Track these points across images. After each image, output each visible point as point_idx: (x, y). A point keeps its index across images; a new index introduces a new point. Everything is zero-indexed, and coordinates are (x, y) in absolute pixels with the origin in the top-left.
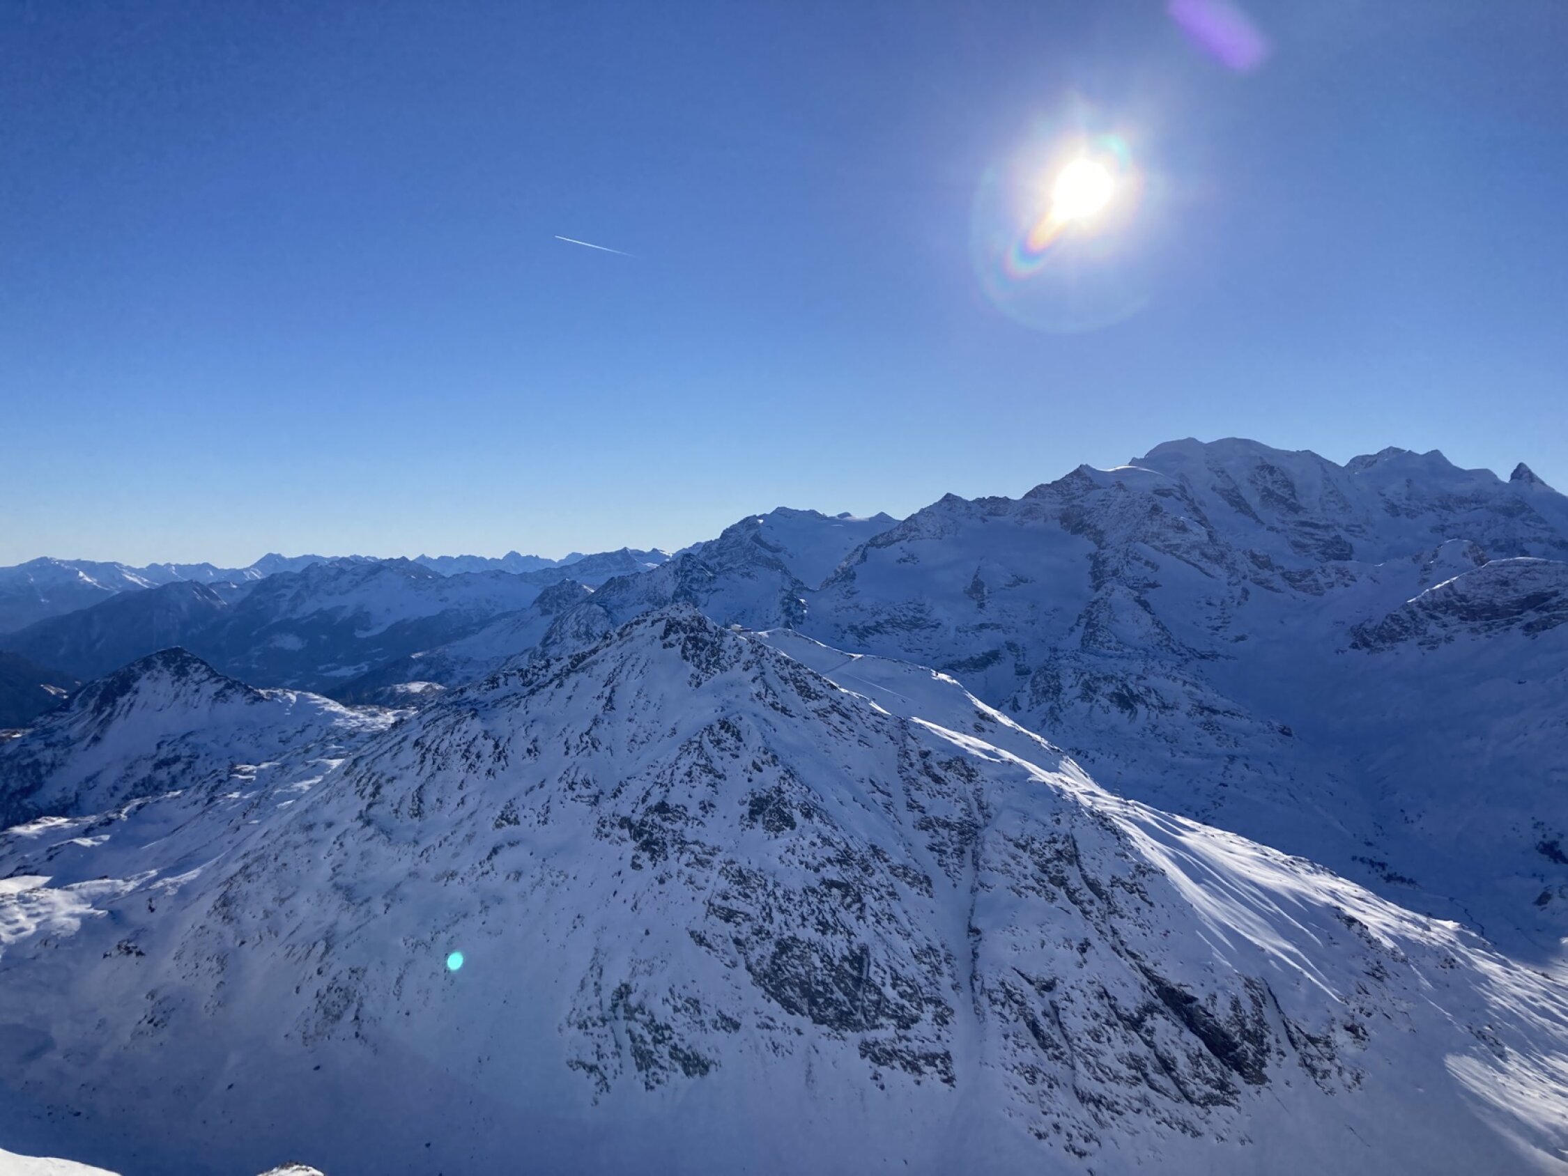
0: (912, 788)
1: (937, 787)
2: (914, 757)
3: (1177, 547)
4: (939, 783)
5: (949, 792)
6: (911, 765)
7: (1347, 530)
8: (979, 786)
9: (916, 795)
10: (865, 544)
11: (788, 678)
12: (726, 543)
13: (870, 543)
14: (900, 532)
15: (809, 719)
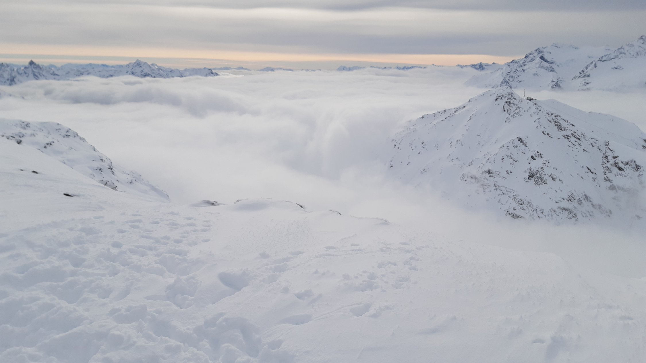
0: (607, 172)
1: (620, 172)
2: (610, 158)
4: (621, 170)
5: (625, 175)
6: (608, 162)
8: (641, 173)
9: (608, 175)
10: (596, 60)
11: (552, 121)
12: (527, 60)
13: (599, 60)
14: (615, 54)
15: (560, 139)
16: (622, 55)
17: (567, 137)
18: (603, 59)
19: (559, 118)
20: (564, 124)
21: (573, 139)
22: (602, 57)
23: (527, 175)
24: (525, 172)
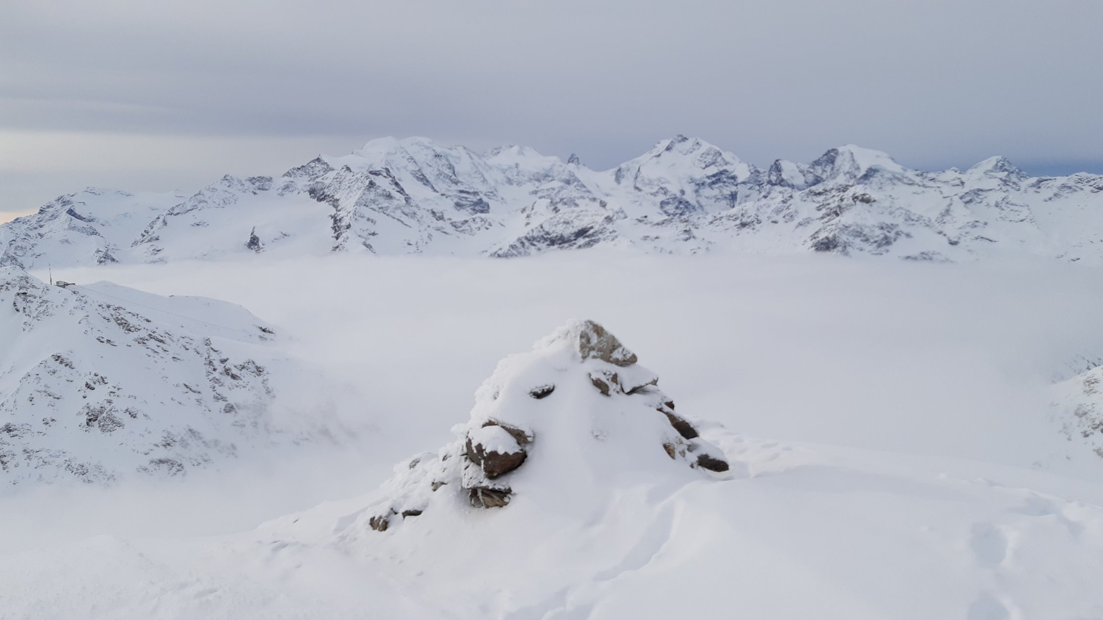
0: (216, 385)
1: (235, 382)
2: (216, 363)
3: (387, 208)
4: (237, 379)
5: (244, 384)
6: (215, 370)
7: (485, 195)
8: (265, 378)
9: (219, 390)
10: (164, 214)
11: (110, 317)
12: (44, 217)
13: (169, 213)
14: (192, 203)
15: (130, 346)
16: (202, 204)
17: (142, 341)
18: (176, 211)
19: (121, 311)
20: (132, 321)
21: (152, 344)
22: (173, 209)
23: (84, 419)
24: (79, 414)
